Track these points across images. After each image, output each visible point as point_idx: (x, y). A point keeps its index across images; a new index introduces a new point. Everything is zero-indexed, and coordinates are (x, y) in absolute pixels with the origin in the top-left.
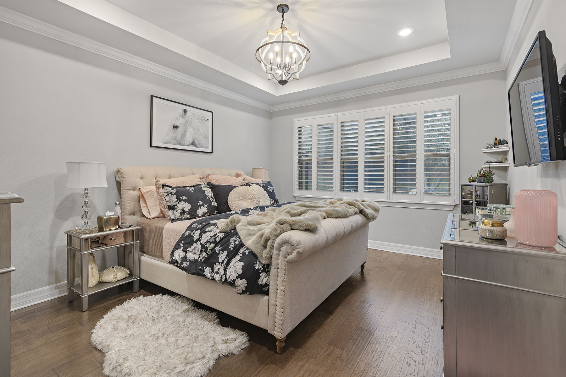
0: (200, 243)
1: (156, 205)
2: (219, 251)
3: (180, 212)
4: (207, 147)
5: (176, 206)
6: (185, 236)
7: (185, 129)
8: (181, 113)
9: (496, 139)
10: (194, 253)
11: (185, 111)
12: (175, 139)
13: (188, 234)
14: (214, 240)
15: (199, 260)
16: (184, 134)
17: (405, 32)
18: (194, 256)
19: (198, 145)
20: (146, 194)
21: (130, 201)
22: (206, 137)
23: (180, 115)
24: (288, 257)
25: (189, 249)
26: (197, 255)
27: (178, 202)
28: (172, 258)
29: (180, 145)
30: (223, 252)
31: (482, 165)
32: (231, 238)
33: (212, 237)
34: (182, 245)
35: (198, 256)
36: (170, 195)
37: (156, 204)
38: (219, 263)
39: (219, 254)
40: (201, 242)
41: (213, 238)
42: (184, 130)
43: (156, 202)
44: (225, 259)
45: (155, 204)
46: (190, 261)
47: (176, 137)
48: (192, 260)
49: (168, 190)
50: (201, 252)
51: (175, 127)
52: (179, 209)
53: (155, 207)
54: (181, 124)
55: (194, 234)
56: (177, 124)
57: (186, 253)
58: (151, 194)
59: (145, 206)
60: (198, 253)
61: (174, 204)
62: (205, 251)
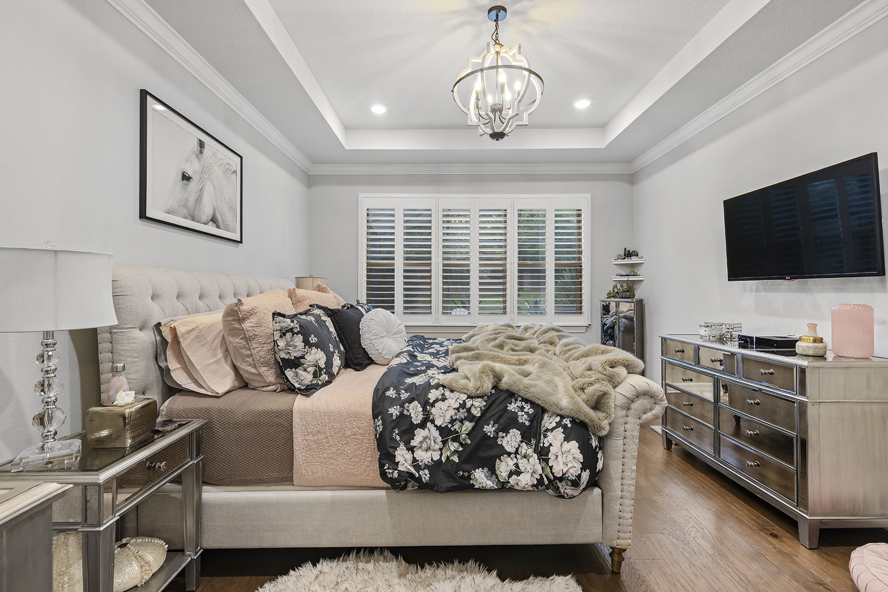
0: (436, 426)
1: (217, 362)
2: (496, 432)
3: (312, 372)
4: (233, 231)
5: (303, 357)
6: (394, 418)
7: (202, 185)
8: (196, 147)
9: (625, 249)
10: (428, 449)
11: (201, 144)
12: (185, 206)
13: (398, 414)
14: (466, 414)
15: (444, 459)
16: (199, 196)
17: (582, 104)
18: (429, 453)
19: (221, 225)
20: (187, 336)
21: (137, 359)
22: (232, 209)
23: (194, 152)
24: (644, 417)
25: (413, 443)
26: (434, 450)
27: (306, 350)
28: (396, 469)
29: (193, 220)
30: (507, 432)
31: (612, 278)
32: (508, 405)
33: (458, 409)
34: (398, 438)
35: (437, 453)
36: (289, 335)
37: (216, 359)
38: (509, 454)
39: (497, 438)
40: (438, 422)
41: (461, 410)
42: (200, 187)
43: (215, 355)
44: (519, 445)
45: (213, 360)
46: (427, 467)
47: (187, 200)
48: (429, 464)
49: (283, 325)
50: (444, 442)
51: (186, 178)
52: (308, 364)
53: (214, 366)
54: (195, 172)
55: (408, 411)
56: (190, 173)
57: (413, 452)
58: (197, 336)
59: (178, 368)
60: (437, 447)
61: (298, 354)
62: (456, 439)
